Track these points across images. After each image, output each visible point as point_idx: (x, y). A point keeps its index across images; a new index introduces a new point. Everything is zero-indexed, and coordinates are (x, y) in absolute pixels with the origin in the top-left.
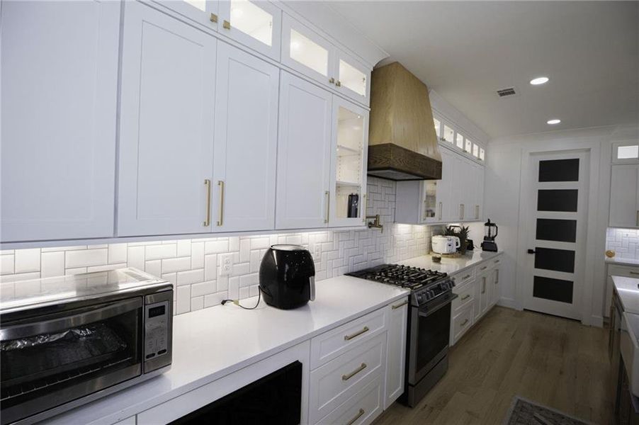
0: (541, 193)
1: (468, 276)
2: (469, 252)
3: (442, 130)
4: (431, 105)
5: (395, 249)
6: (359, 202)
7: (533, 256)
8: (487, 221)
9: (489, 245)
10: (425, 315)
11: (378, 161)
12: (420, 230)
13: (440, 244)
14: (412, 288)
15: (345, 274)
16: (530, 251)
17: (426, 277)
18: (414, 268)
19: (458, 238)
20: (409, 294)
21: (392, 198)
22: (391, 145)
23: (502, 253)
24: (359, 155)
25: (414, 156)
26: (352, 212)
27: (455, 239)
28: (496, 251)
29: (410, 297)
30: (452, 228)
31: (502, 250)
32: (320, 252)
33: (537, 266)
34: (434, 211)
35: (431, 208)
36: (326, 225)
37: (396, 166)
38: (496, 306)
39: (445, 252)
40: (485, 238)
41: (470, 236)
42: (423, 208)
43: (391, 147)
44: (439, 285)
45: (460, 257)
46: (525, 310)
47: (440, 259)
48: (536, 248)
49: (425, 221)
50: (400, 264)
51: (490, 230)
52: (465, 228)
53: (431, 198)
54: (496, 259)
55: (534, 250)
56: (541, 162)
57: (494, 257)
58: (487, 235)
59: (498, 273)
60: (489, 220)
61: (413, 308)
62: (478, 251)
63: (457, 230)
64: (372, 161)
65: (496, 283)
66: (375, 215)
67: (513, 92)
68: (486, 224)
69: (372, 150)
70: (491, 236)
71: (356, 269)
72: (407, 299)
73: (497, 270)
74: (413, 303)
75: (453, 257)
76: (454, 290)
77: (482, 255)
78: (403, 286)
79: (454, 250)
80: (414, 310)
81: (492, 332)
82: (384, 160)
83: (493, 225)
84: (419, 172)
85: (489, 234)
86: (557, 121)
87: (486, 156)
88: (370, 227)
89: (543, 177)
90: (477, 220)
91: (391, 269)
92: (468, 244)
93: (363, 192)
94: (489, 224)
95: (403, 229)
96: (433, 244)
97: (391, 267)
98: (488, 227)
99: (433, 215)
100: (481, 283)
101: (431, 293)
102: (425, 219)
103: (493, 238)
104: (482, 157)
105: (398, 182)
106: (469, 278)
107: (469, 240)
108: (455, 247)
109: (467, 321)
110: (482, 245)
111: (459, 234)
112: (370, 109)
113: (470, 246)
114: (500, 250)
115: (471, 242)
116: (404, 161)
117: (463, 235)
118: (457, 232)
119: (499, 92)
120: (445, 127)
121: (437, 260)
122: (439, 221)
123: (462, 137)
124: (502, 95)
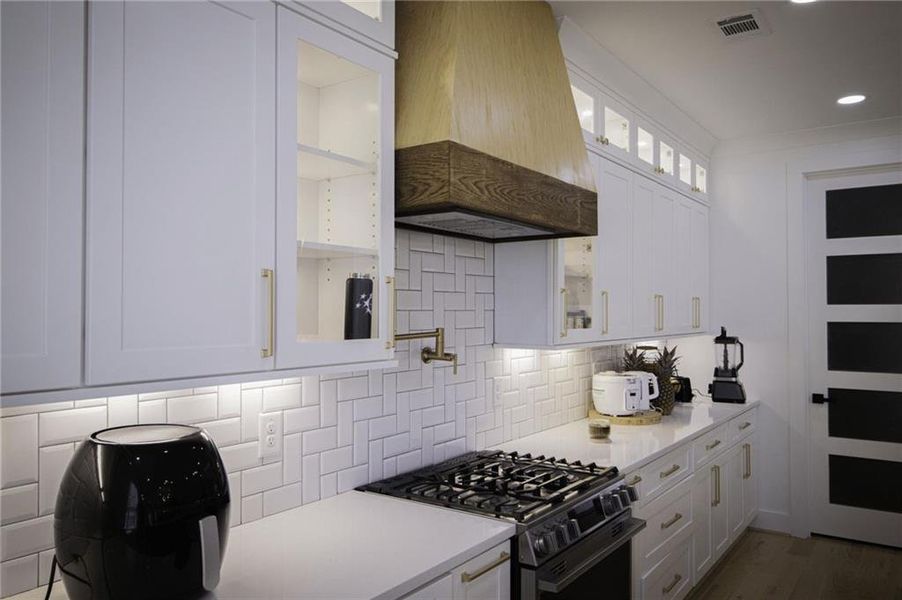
0: (834, 263)
1: (676, 468)
2: (680, 408)
3: (599, 118)
4: (565, 55)
5: (498, 412)
6: (374, 295)
7: (824, 409)
8: (719, 334)
9: (726, 388)
10: (551, 587)
11: (421, 188)
12: (563, 359)
13: (613, 392)
14: (520, 517)
15: (356, 489)
16: (817, 399)
17: (564, 482)
18: (541, 458)
19: (652, 376)
20: (513, 533)
21: (485, 285)
22: (452, 145)
23: (757, 405)
24: (374, 173)
25: (519, 176)
26: (357, 325)
27: (645, 378)
28: (742, 401)
29: (514, 541)
30: (639, 352)
32: (278, 435)
33: (835, 430)
34: (589, 315)
35: (582, 307)
36: (269, 364)
37: (468, 199)
38: (749, 530)
39: (622, 410)
40: (717, 372)
41: (682, 369)
42: (559, 306)
43: (451, 151)
44: (597, 501)
45: (658, 421)
46: (813, 534)
47: (606, 430)
48: (831, 390)
49: (565, 340)
50: (508, 449)
51: (726, 351)
52: (670, 350)
53: (579, 281)
54: (743, 420)
55: (826, 396)
56: (830, 194)
57: (738, 415)
58: (722, 365)
59: (748, 453)
60: (724, 332)
61: (523, 570)
62: (702, 404)
63: (651, 357)
64: (405, 190)
65: (747, 475)
66: (431, 328)
67: (753, 26)
68: (718, 340)
69: (405, 162)
70: (730, 367)
71: (389, 472)
72: (506, 548)
73: (747, 446)
74: (523, 558)
75: (641, 423)
76: (637, 510)
77: (711, 413)
78: (498, 512)
79: (646, 405)
80: (527, 577)
82: (435, 185)
83: (733, 340)
84: (535, 217)
85: (726, 361)
86: (858, 99)
87: (710, 183)
88: (426, 360)
89: (837, 227)
90: (696, 330)
91: (482, 466)
92: (678, 389)
93: (383, 272)
94: (723, 339)
95: (517, 361)
96: (594, 394)
97: (485, 459)
98: (721, 346)
99: (587, 323)
100: (710, 480)
101: (571, 528)
102: (568, 335)
103: (734, 372)
104: (701, 183)
105: (497, 245)
106: (678, 473)
107: (679, 379)
108: (647, 397)
109: (678, 578)
110: (712, 389)
111: (654, 365)
112: (396, 55)
113: (684, 392)
114: (751, 397)
115: (685, 383)
116: (491, 189)
117: (663, 367)
118: (651, 361)
119: (720, 23)
120: (609, 113)
121: (602, 433)
122: (607, 337)
123: (650, 137)
124: (729, 31)
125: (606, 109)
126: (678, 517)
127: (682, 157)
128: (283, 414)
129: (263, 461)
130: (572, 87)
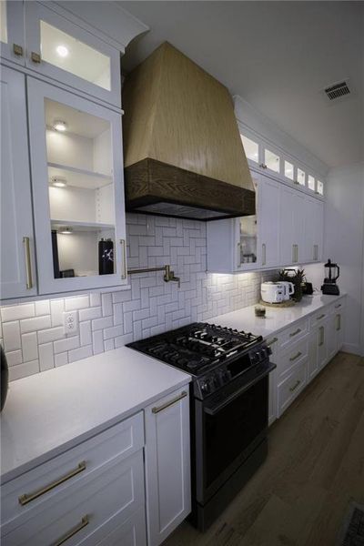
1: (299, 331)
2: (306, 298)
3: (261, 156)
5: (210, 303)
8: (327, 262)
9: (330, 288)
10: (210, 412)
13: (270, 291)
15: (127, 346)
18: (226, 328)
19: (291, 283)
20: (191, 380)
21: (200, 243)
22: (150, 160)
23: (346, 295)
26: (106, 267)
27: (288, 285)
28: (338, 294)
29: (191, 385)
30: (286, 272)
31: (344, 293)
32: (75, 323)
34: (256, 255)
35: (251, 252)
38: (339, 352)
39: (275, 301)
40: (325, 280)
43: (149, 164)
45: (293, 305)
47: (264, 312)
49: (240, 269)
51: (330, 271)
52: (301, 271)
53: (249, 239)
54: (337, 303)
57: (334, 301)
58: (328, 277)
59: (339, 319)
60: (329, 261)
61: (196, 401)
62: (318, 295)
63: (291, 274)
65: (339, 329)
66: (161, 266)
68: (326, 266)
70: (332, 278)
72: (187, 389)
73: (339, 316)
74: (196, 394)
75: (284, 306)
77: (322, 299)
79: (287, 297)
80: (198, 405)
81: (331, 389)
82: (142, 186)
83: (334, 265)
85: (330, 275)
87: (325, 189)
90: (316, 261)
92: (305, 288)
93: (119, 236)
94: (329, 265)
95: (219, 281)
96: (262, 293)
98: (328, 268)
99: (255, 260)
100: (318, 335)
102: (239, 267)
103: (334, 281)
104: (320, 190)
106: (299, 333)
107: (306, 284)
108: (288, 294)
109: (299, 382)
110: (323, 288)
111: (293, 278)
112: (123, 112)
113: (308, 289)
114: (342, 292)
115: (309, 286)
116: (181, 188)
117: (297, 279)
118: (291, 276)
119: (327, 91)
120: (267, 152)
121: (261, 313)
122: (265, 266)
123: (292, 166)
124: (333, 96)
125: (266, 151)
126: (300, 354)
127: (310, 177)
128: (78, 313)
129: (66, 336)
130: (242, 136)
